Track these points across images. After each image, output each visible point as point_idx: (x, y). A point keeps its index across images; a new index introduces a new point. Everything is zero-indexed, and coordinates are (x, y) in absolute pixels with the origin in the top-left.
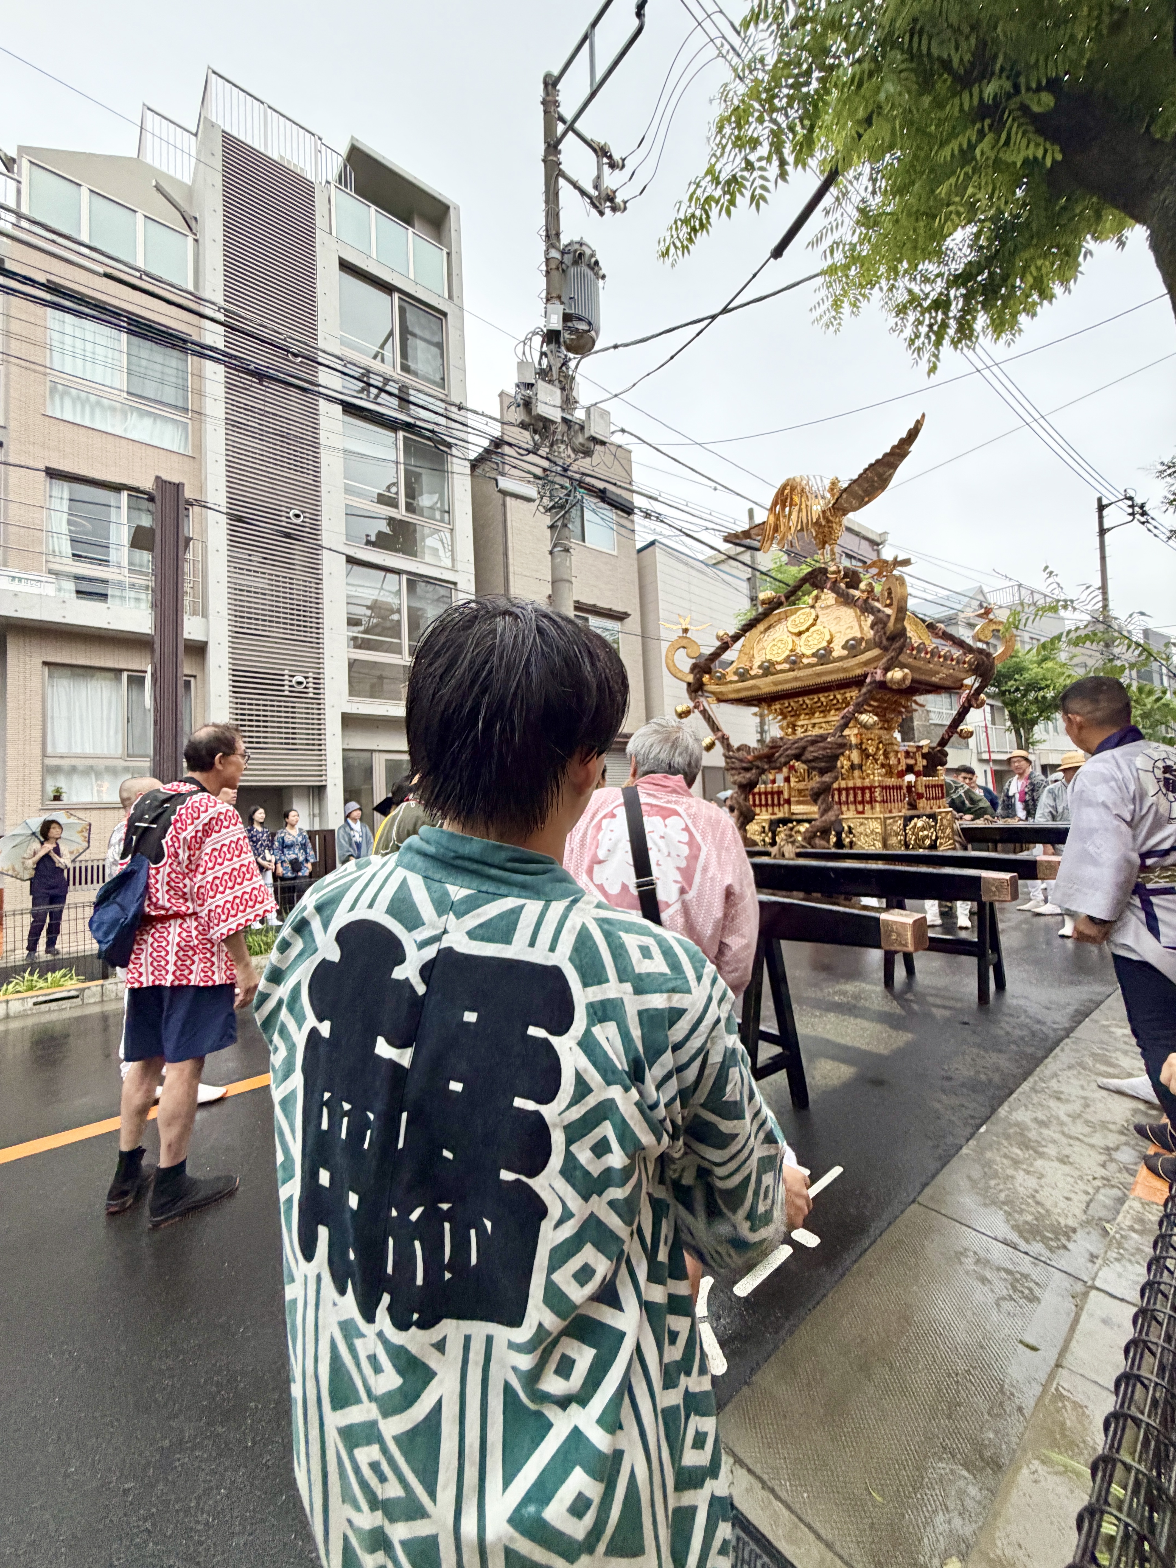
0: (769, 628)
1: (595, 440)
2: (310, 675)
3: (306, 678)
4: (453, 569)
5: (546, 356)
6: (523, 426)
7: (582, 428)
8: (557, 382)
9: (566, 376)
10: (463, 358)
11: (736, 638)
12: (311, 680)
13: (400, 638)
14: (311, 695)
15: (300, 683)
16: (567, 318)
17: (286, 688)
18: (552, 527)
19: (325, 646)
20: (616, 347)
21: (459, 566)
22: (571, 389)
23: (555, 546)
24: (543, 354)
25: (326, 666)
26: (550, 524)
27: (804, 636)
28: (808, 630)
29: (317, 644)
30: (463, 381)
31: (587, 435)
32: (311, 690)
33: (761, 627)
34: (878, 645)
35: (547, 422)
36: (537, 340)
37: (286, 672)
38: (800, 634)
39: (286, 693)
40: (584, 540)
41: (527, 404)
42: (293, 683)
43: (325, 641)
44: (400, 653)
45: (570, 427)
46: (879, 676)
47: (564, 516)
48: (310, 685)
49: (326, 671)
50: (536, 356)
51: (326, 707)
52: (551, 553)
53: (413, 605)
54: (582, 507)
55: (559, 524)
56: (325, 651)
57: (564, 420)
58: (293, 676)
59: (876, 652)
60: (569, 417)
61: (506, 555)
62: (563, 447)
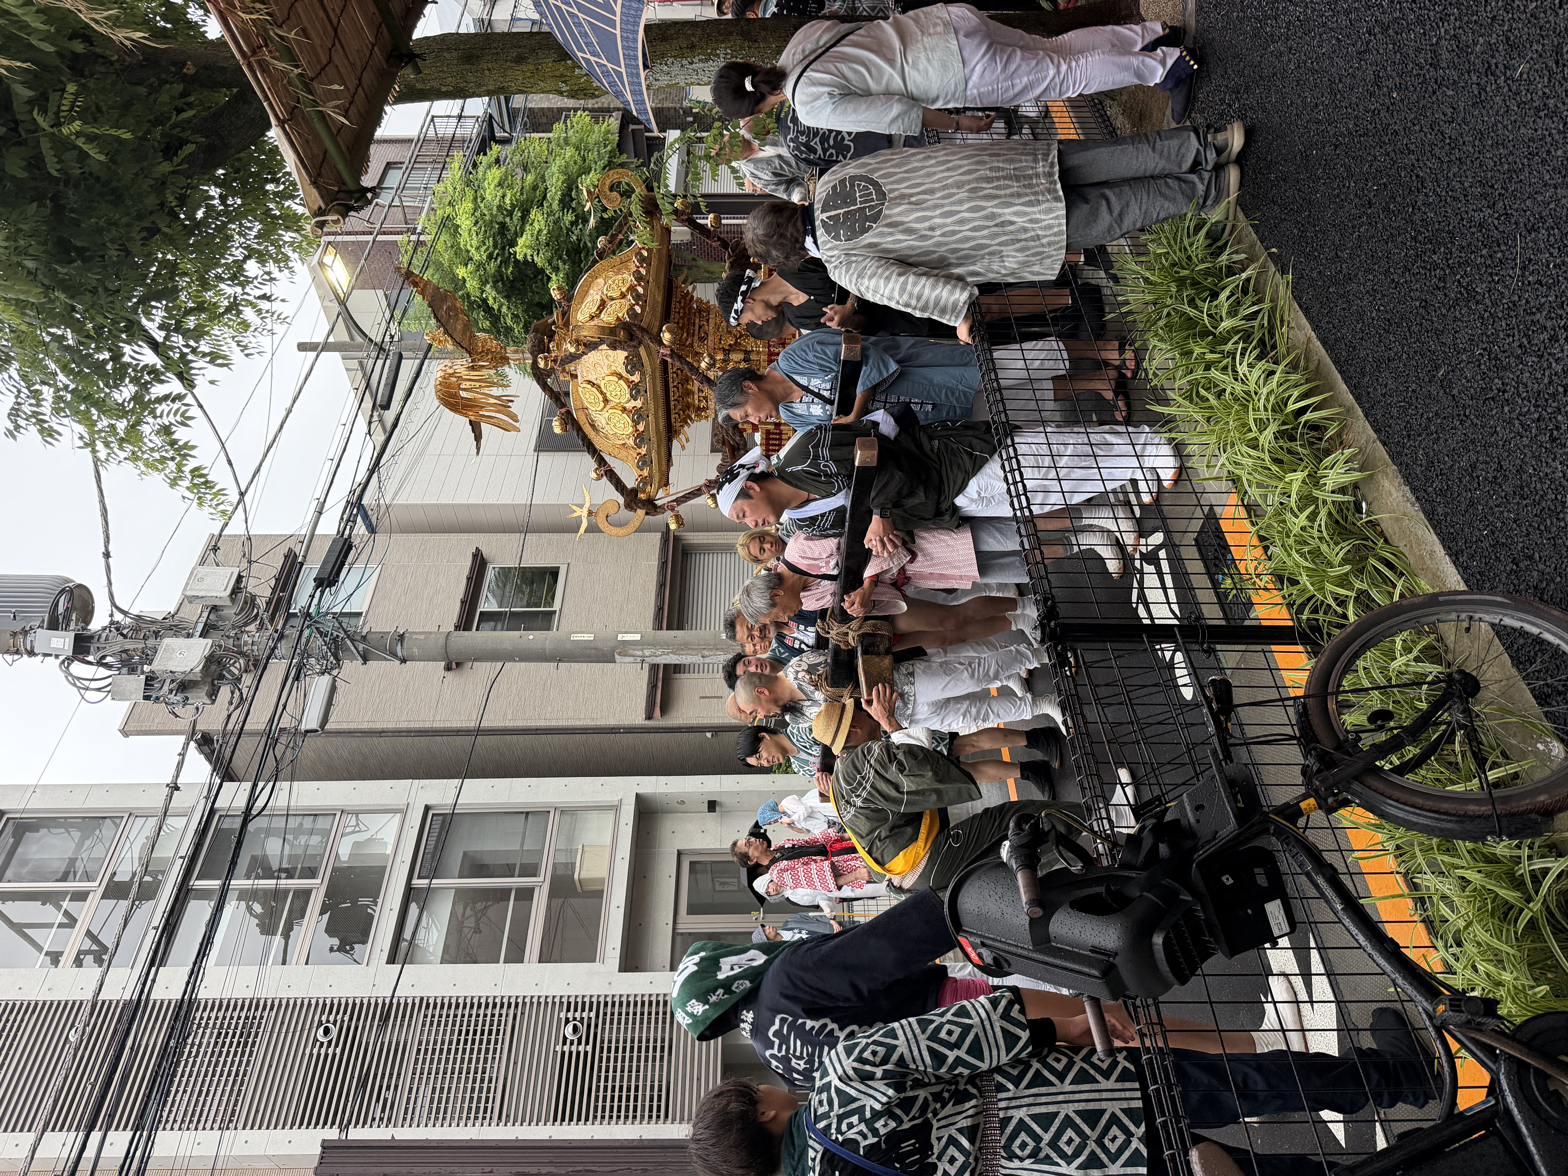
0: (593, 426)
1: (236, 591)
2: (563, 1015)
3: (567, 1021)
4: (403, 812)
5: (104, 657)
6: (213, 695)
7: (214, 609)
8: (151, 642)
9: (136, 629)
10: (71, 788)
11: (601, 461)
12: (570, 1015)
13: (510, 890)
14: (593, 1015)
15: (575, 1029)
16: (53, 625)
17: (581, 1048)
18: (365, 659)
19: (521, 994)
20: (107, 555)
21: (401, 802)
22: (154, 622)
23: (395, 655)
24: (100, 663)
25: (551, 994)
26: (360, 661)
27: (609, 396)
28: (602, 393)
29: (516, 1005)
30: (108, 788)
31: (229, 603)
32: (585, 1015)
33: (591, 434)
34: (636, 347)
35: (211, 660)
36: (77, 668)
37: (558, 1048)
38: (606, 401)
39: (589, 1048)
40: (360, 614)
41: (184, 686)
42: (575, 1038)
43: (514, 993)
44: (532, 890)
45: (214, 627)
46: (667, 352)
47: (352, 641)
48: (578, 1015)
49: (558, 994)
50: (103, 672)
51: (610, 993)
52: (404, 661)
53: (457, 874)
54: (342, 614)
55: (361, 647)
56: (529, 994)
57: (204, 635)
58: (565, 1038)
59: (642, 351)
60: (200, 627)
61: (381, 733)
62: (245, 637)
